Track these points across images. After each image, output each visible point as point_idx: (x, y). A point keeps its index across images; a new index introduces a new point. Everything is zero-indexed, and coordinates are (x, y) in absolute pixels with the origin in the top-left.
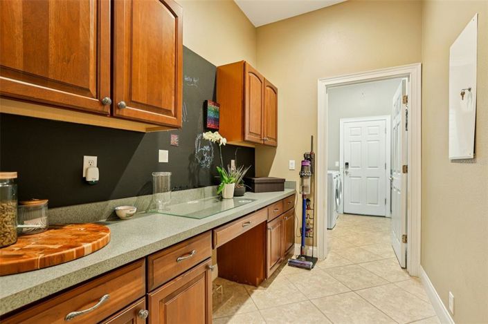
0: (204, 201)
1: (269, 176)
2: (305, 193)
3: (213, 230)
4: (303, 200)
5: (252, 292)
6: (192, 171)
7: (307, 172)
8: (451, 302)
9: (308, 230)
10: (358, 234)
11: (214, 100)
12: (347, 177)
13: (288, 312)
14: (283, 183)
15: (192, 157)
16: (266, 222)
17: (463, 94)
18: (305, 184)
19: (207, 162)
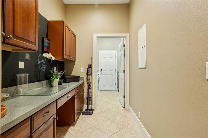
0: (43, 88)
1: (72, 75)
2: (89, 82)
3: (56, 100)
4: (88, 85)
5: (68, 129)
6: (36, 73)
7: (89, 73)
8: (139, 115)
9: (90, 98)
10: (107, 98)
11: (47, 37)
12: (101, 75)
13: (86, 133)
14: (79, 78)
15: (36, 66)
16: (74, 96)
17: (143, 47)
18: (89, 78)
19: (43, 68)
